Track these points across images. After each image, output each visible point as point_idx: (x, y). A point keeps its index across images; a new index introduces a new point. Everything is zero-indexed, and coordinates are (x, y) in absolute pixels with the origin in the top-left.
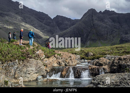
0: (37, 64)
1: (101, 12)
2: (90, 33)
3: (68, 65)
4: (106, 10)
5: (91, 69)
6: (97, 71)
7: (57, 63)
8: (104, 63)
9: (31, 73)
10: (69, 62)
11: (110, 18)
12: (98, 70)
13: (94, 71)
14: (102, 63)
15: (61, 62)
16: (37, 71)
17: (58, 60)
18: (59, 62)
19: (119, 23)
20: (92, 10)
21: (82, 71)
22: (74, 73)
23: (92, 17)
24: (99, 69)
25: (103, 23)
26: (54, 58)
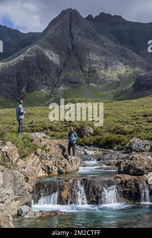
0: (15, 179)
1: (90, 16)
2: (64, 66)
3: (64, 171)
4: (102, 14)
5: (121, 183)
6: (133, 186)
7: (43, 169)
8: (146, 168)
9: (5, 200)
10: (66, 165)
11: (110, 32)
12: (137, 185)
13: (127, 188)
14: (141, 168)
15: (51, 167)
16: (17, 196)
17: (43, 161)
18: (48, 167)
19: (133, 44)
20: (71, 13)
21: (104, 188)
22: (87, 192)
23: (71, 27)
24: (138, 182)
25: (97, 44)
26: (36, 156)
